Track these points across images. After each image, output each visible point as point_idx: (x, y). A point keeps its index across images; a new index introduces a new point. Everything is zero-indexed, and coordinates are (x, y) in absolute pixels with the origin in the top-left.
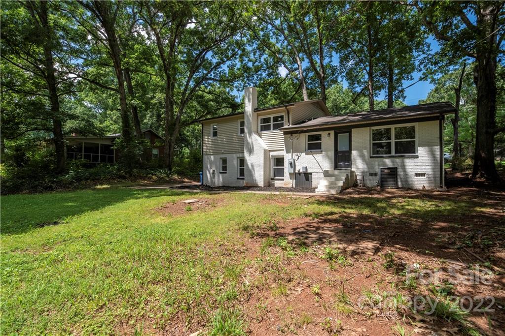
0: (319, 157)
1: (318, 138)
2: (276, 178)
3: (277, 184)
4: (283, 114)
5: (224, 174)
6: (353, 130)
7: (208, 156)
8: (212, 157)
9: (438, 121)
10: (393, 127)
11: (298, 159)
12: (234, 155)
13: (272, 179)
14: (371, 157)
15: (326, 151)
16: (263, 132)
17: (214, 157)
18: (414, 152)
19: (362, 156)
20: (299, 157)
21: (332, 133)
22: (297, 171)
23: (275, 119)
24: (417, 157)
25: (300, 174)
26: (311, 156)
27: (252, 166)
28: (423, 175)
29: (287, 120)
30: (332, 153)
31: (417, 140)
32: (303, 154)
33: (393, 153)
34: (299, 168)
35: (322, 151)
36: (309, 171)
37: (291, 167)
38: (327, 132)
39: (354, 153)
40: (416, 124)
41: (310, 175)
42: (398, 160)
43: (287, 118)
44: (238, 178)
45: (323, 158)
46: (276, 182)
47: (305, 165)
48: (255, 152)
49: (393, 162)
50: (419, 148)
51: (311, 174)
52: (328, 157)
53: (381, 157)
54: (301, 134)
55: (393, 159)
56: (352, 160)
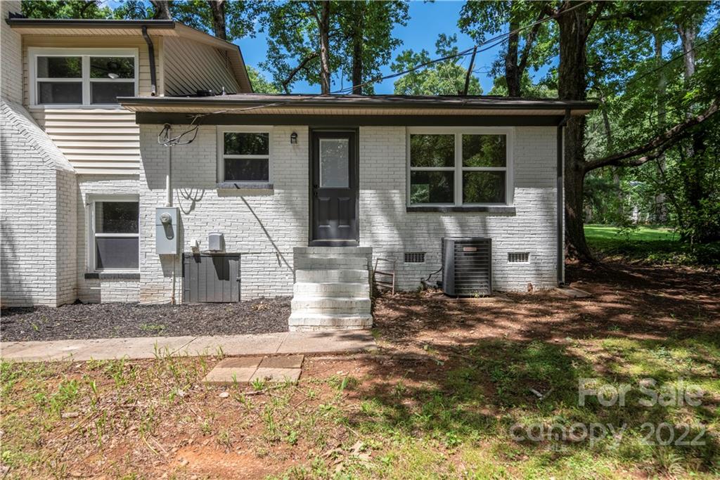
0: (264, 204)
1: (262, 145)
2: (107, 271)
3: (111, 292)
4: (132, 53)
6: (365, 132)
9: (554, 129)
10: (459, 133)
11: (193, 208)
13: (88, 276)
14: (409, 210)
15: (283, 186)
16: (48, 108)
18: (503, 201)
19: (388, 208)
20: (195, 201)
21: (303, 132)
22: (188, 250)
23: (100, 67)
24: (512, 212)
25: (197, 257)
26: (238, 200)
28: (523, 256)
29: (149, 76)
30: (301, 197)
31: (510, 170)
32: (212, 194)
33: (458, 202)
34: (198, 238)
35: (271, 187)
36: (228, 250)
37: (169, 235)
38: (288, 130)
39: (368, 199)
40: (510, 131)
41: (232, 262)
42: (474, 220)
43: (148, 69)
45: (277, 210)
46: (105, 286)
47: (217, 229)
49: (462, 226)
50: (517, 190)
51: (237, 257)
52: (289, 204)
53: (435, 210)
54: (201, 127)
55: (460, 215)
56: (362, 216)
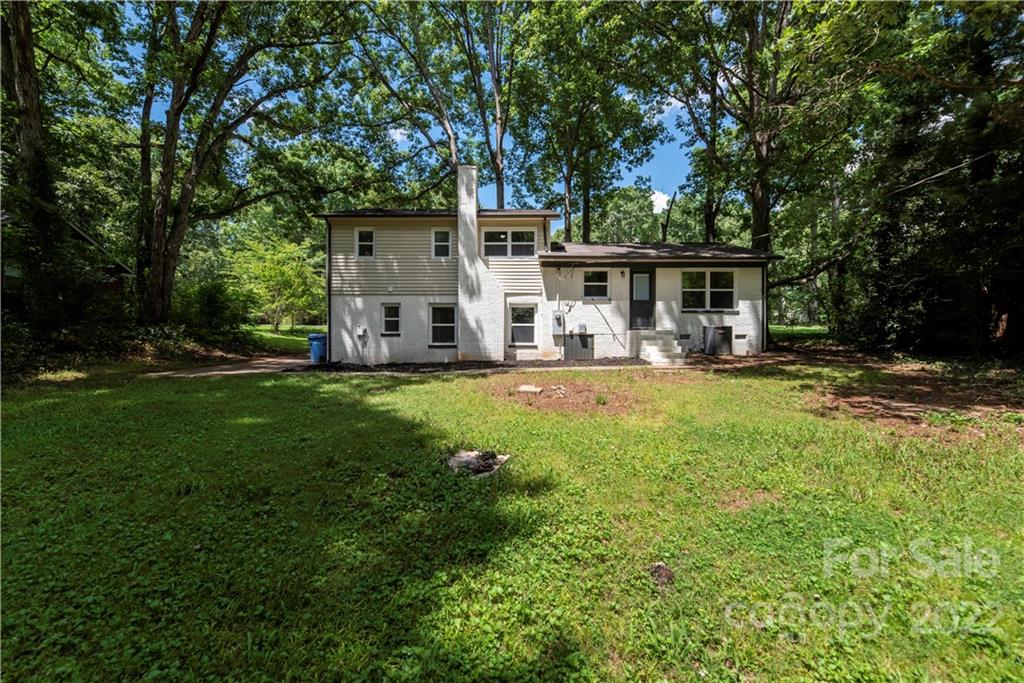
0: (606, 309)
1: (603, 277)
2: (517, 344)
3: (522, 355)
4: (534, 229)
5: (395, 338)
6: (659, 271)
7: (347, 298)
8: (359, 302)
9: (760, 269)
10: (708, 271)
11: (570, 310)
12: (422, 298)
13: (510, 346)
14: (683, 312)
15: (617, 299)
16: (491, 258)
17: (364, 301)
18: (732, 307)
19: (670, 311)
20: (571, 307)
21: (627, 271)
22: (567, 332)
23: (516, 236)
24: (737, 313)
25: (571, 336)
26: (593, 306)
27: (477, 322)
28: (744, 337)
29: (543, 241)
30: (626, 305)
31: (736, 291)
32: (579, 303)
33: (708, 307)
34: (572, 326)
35: (610, 300)
36: (588, 333)
37: (560, 325)
38: (620, 270)
39: (660, 306)
40: (736, 271)
41: (589, 339)
42: (715, 317)
43: (543, 238)
44: (430, 347)
45: (612, 312)
46: (519, 351)
47: (582, 322)
48: (484, 295)
49: (710, 321)
50: (740, 302)
51: (592, 336)
52: (618, 309)
53: (696, 312)
54: (576, 269)
55: (708, 314)
56: (657, 315)
